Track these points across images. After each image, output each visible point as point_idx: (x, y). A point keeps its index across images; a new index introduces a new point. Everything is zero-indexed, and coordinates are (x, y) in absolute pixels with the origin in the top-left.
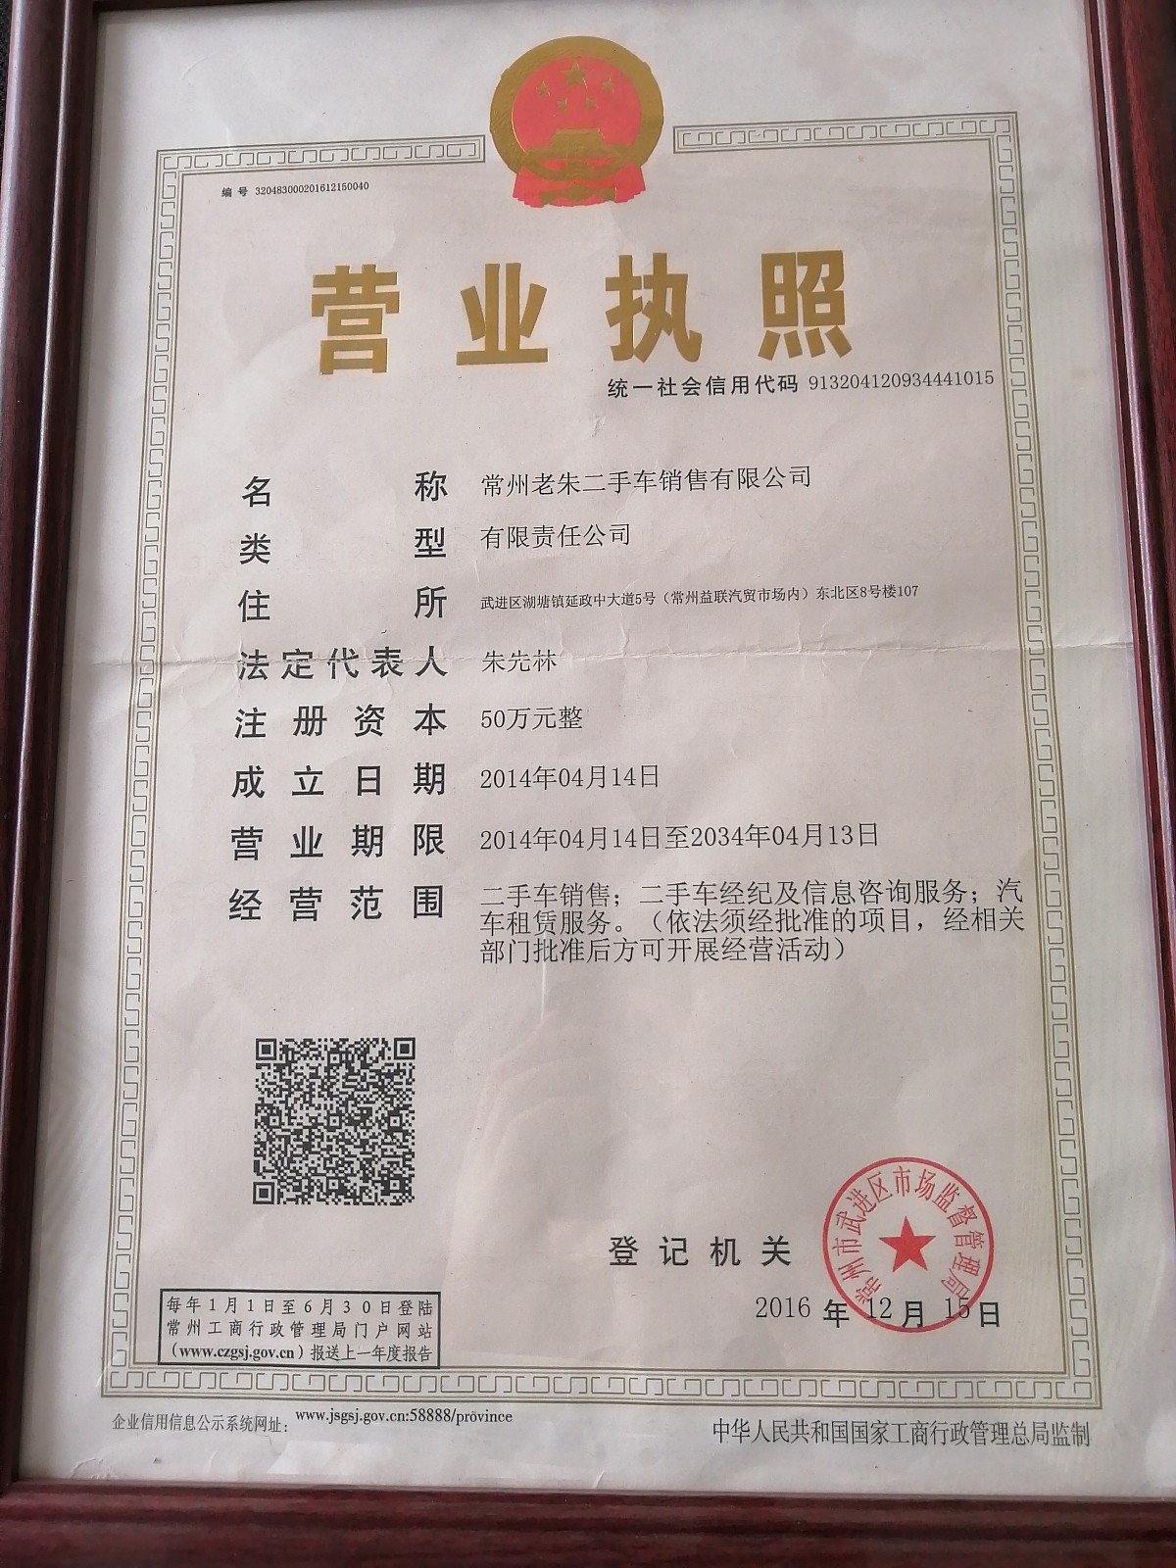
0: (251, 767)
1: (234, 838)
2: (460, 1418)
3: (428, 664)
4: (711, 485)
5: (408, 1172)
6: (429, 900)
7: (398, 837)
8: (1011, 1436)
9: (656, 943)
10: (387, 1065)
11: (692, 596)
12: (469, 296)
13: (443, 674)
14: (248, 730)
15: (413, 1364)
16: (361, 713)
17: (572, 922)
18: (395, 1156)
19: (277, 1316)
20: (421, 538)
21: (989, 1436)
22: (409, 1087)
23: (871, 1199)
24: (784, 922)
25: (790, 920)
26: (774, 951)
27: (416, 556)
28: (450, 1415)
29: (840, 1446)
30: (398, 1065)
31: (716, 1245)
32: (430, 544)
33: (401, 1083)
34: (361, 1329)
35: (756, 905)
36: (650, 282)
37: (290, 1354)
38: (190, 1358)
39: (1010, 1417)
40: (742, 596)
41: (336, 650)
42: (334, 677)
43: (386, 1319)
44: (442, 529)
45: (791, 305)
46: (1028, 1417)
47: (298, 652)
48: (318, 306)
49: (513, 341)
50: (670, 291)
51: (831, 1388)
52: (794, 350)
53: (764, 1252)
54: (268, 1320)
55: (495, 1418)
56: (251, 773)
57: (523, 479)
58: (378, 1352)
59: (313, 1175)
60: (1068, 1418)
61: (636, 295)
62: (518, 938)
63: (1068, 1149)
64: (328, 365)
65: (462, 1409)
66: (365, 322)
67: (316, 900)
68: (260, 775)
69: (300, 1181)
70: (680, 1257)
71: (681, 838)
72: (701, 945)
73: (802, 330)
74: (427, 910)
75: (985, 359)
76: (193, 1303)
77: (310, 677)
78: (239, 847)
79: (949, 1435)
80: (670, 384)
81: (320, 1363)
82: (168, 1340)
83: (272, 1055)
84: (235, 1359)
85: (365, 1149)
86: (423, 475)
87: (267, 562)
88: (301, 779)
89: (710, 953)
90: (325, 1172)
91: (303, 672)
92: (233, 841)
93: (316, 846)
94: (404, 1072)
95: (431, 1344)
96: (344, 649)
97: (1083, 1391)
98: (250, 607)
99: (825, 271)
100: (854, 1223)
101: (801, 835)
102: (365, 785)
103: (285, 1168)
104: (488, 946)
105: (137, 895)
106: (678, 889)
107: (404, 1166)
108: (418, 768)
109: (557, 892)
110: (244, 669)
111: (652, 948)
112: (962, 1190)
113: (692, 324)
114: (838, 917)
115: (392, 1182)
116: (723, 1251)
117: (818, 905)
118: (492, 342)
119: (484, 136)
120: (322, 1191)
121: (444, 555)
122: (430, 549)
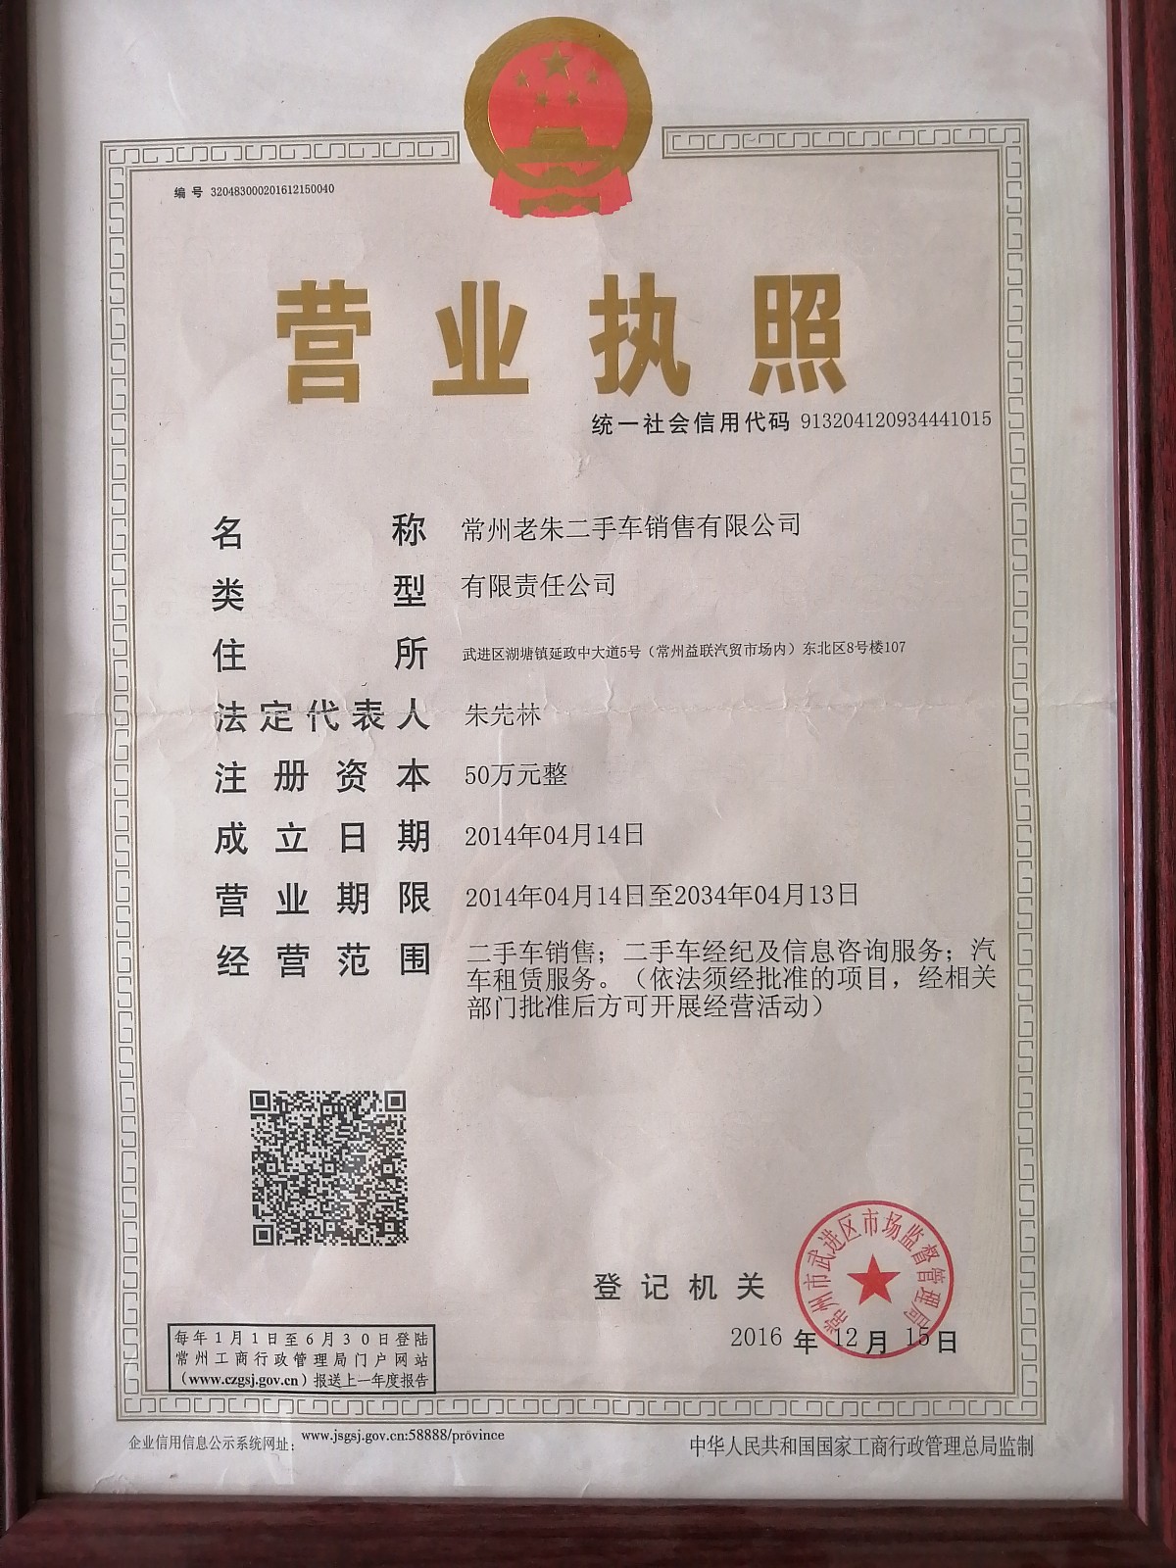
0: (233, 823)
1: (219, 894)
2: (456, 1436)
3: (410, 717)
4: (698, 533)
5: (402, 1216)
6: (416, 957)
7: (384, 897)
8: (962, 1448)
9: (639, 1000)
10: (378, 1116)
11: (678, 650)
12: (445, 317)
13: (426, 727)
14: (229, 785)
15: (410, 1389)
16: (343, 768)
17: (558, 980)
18: (389, 1200)
19: (280, 1347)
20: (400, 585)
21: (942, 1448)
22: (401, 1137)
23: (841, 1238)
24: (764, 980)
25: (771, 978)
26: (754, 1008)
27: (396, 605)
28: (447, 1434)
29: (807, 1459)
30: (390, 1116)
31: (695, 1281)
32: (409, 592)
33: (393, 1134)
34: (361, 1360)
35: (738, 963)
36: (636, 306)
37: (294, 1382)
38: (199, 1386)
39: (962, 1432)
40: (728, 651)
41: (315, 702)
42: (314, 730)
43: (384, 1349)
44: (422, 576)
45: (784, 334)
46: (979, 1432)
47: (276, 704)
48: (284, 325)
49: (492, 368)
50: (657, 317)
51: (799, 1407)
52: (787, 385)
53: (740, 1287)
54: (273, 1351)
55: (490, 1436)
56: (233, 828)
57: (505, 523)
58: (377, 1379)
59: (310, 1218)
60: (1015, 1432)
61: (622, 319)
62: (503, 994)
63: (1028, 1193)
64: (297, 393)
65: (457, 1429)
66: (334, 344)
67: (303, 956)
68: (242, 832)
69: (298, 1224)
70: (660, 1291)
71: (665, 896)
72: (684, 1002)
73: (795, 362)
74: (414, 967)
75: (982, 399)
76: (199, 1337)
77: (290, 729)
78: (224, 903)
79: (906, 1447)
80: (657, 421)
81: (323, 1389)
82: (177, 1370)
83: (266, 1106)
84: (241, 1386)
85: (359, 1194)
86: (400, 517)
87: (240, 609)
88: (284, 836)
89: (693, 1010)
90: (322, 1215)
91: (282, 724)
92: (218, 897)
93: (301, 903)
94: (396, 1122)
95: (428, 1372)
96: (324, 701)
97: (1029, 1409)
98: (225, 656)
99: (821, 296)
100: (825, 1261)
101: (783, 895)
102: (349, 842)
103: (283, 1212)
104: (475, 1003)
105: (125, 950)
106: (662, 946)
107: (398, 1209)
108: (403, 825)
109: (543, 949)
110: (221, 721)
111: (636, 1004)
112: (926, 1229)
113: (680, 354)
114: (817, 975)
115: (387, 1224)
116: (700, 1286)
117: (798, 963)
118: (469, 371)
119: (458, 133)
120: (319, 1232)
121: (424, 605)
122: (410, 598)
